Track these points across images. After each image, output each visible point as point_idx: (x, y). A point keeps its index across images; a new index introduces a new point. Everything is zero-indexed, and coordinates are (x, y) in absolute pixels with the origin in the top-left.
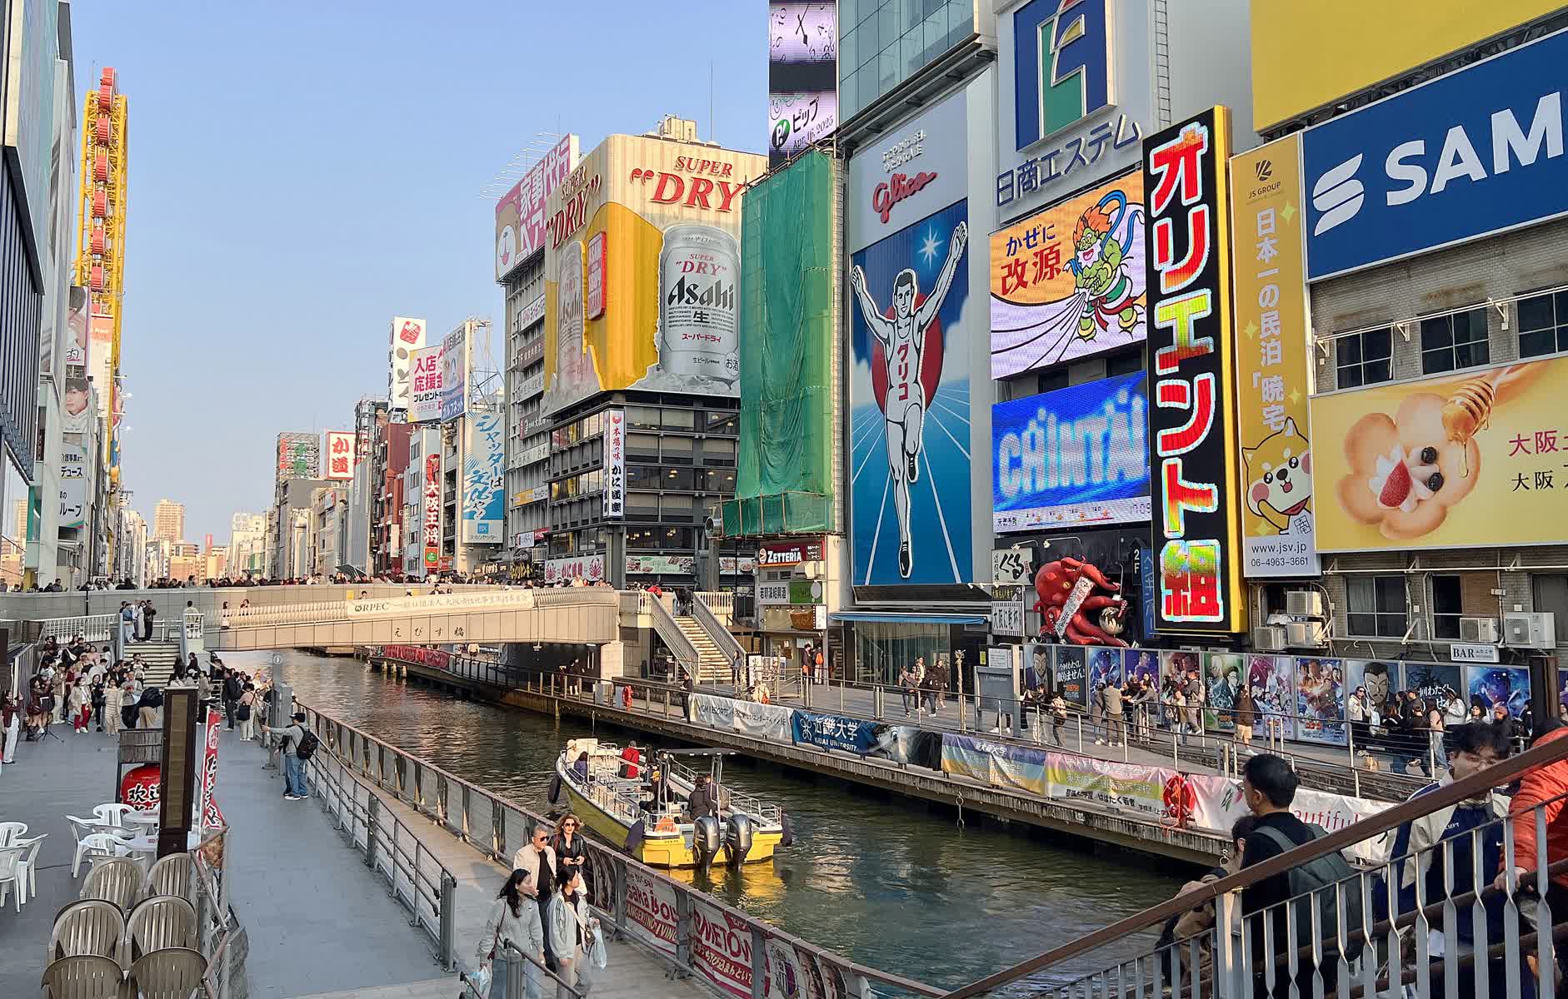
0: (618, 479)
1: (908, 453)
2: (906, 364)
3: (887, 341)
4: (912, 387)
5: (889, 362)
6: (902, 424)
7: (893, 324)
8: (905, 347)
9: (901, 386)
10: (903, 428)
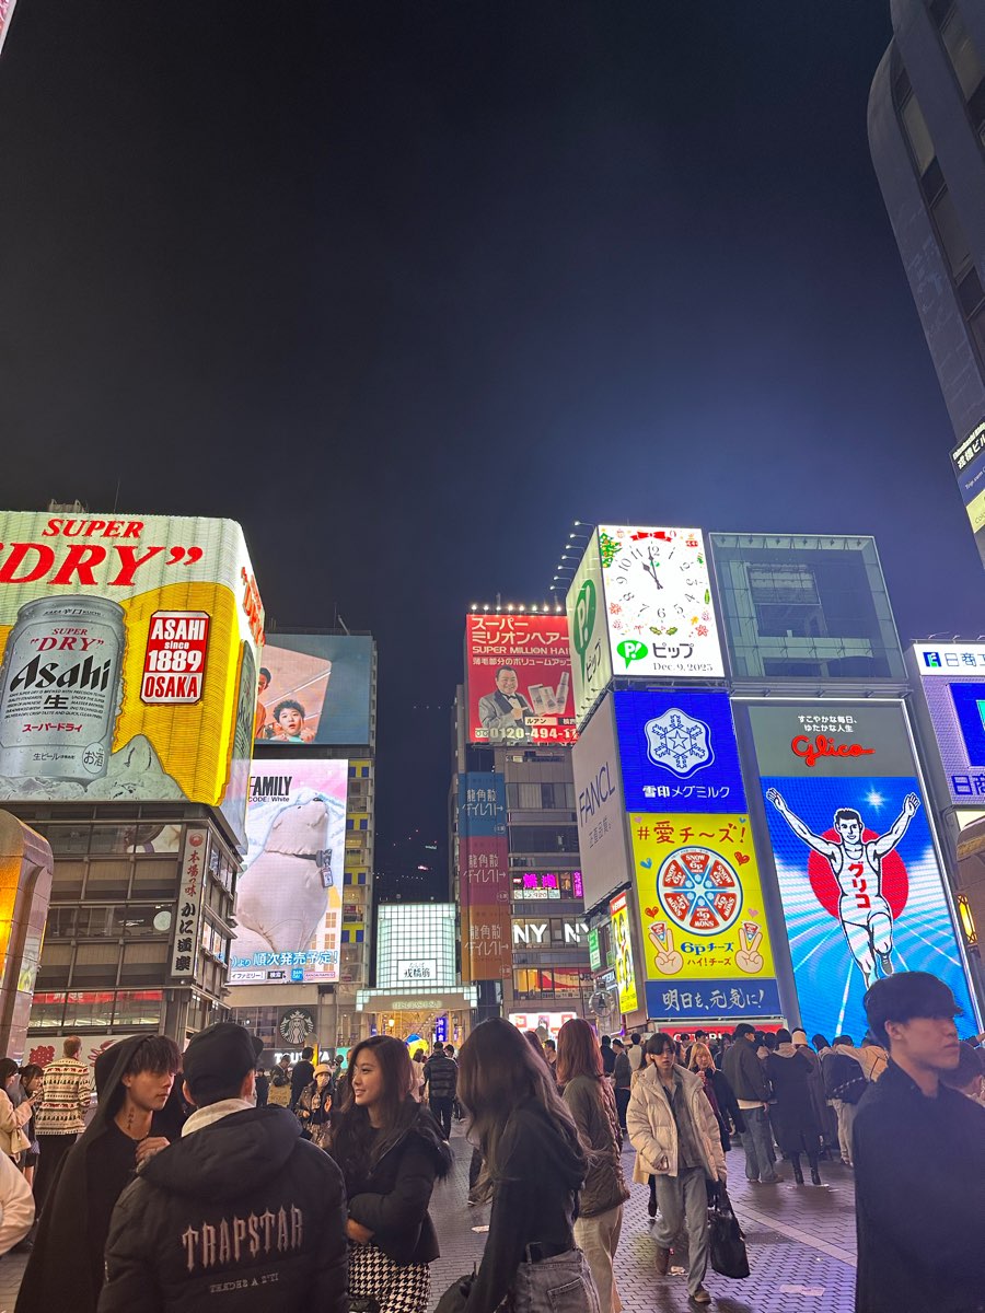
0: (190, 922)
1: (878, 951)
2: (863, 881)
3: (832, 856)
4: (872, 899)
5: (837, 875)
6: (867, 928)
7: (838, 846)
8: (860, 867)
9: (858, 896)
10: (868, 930)
